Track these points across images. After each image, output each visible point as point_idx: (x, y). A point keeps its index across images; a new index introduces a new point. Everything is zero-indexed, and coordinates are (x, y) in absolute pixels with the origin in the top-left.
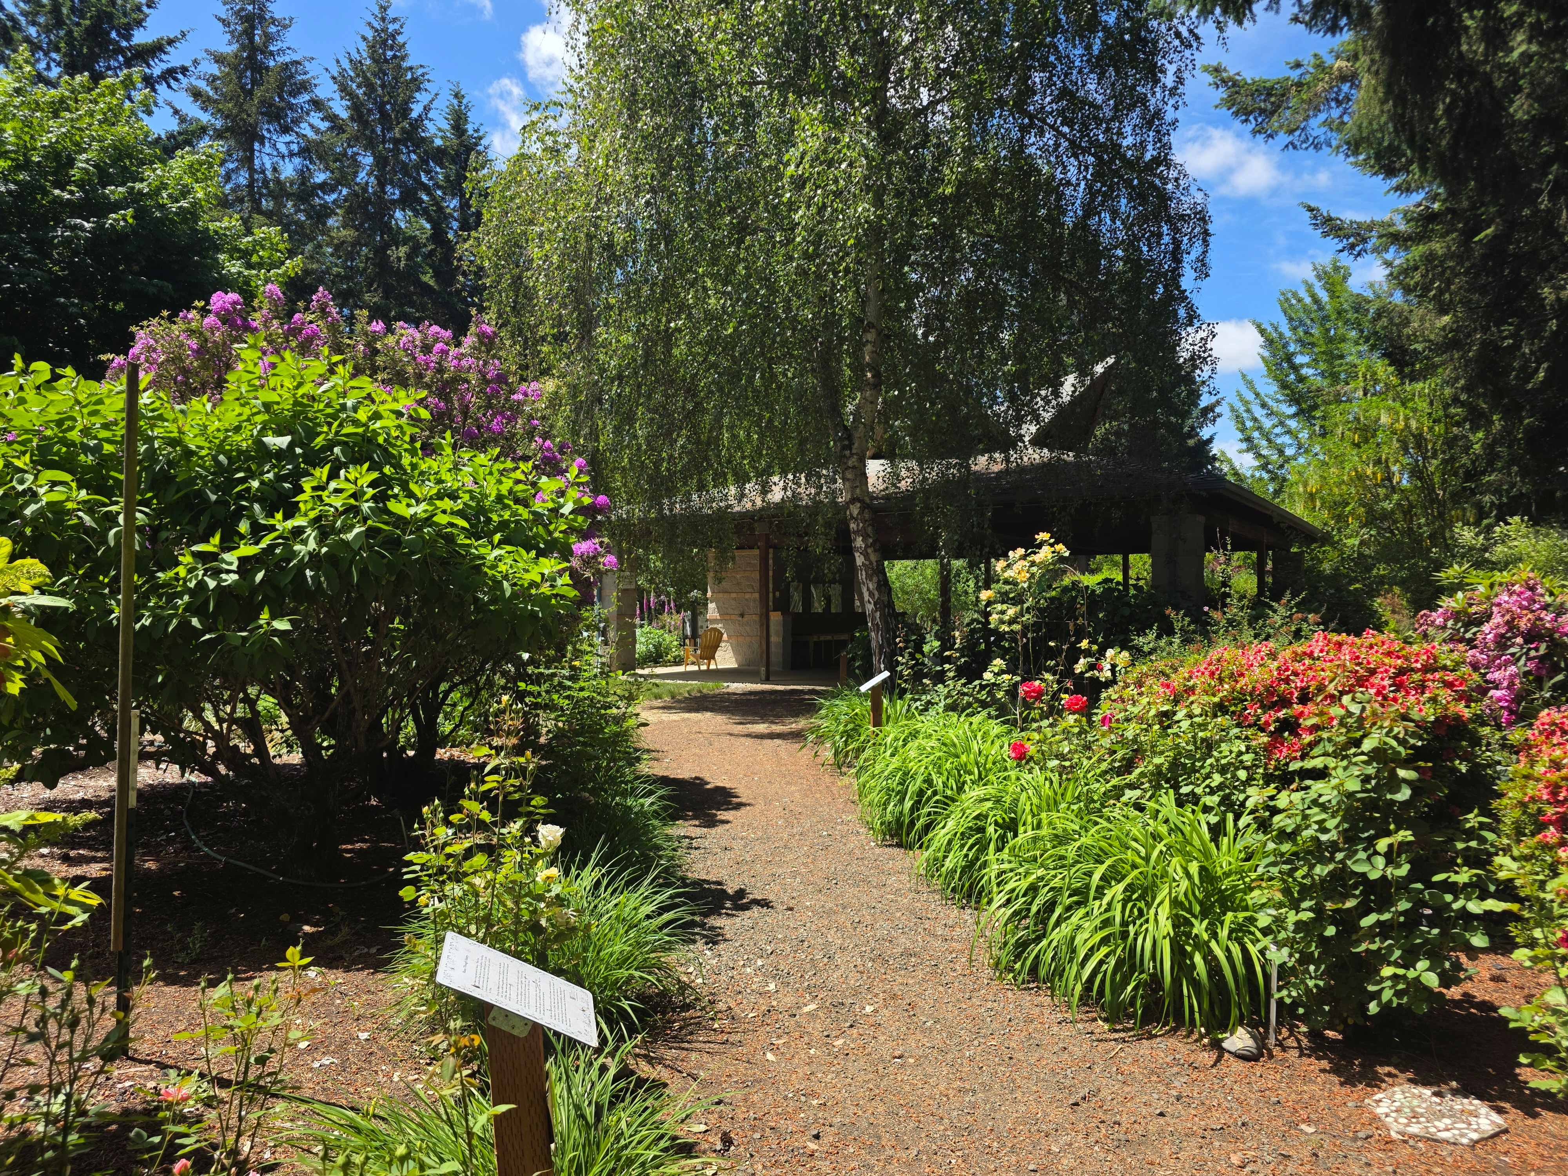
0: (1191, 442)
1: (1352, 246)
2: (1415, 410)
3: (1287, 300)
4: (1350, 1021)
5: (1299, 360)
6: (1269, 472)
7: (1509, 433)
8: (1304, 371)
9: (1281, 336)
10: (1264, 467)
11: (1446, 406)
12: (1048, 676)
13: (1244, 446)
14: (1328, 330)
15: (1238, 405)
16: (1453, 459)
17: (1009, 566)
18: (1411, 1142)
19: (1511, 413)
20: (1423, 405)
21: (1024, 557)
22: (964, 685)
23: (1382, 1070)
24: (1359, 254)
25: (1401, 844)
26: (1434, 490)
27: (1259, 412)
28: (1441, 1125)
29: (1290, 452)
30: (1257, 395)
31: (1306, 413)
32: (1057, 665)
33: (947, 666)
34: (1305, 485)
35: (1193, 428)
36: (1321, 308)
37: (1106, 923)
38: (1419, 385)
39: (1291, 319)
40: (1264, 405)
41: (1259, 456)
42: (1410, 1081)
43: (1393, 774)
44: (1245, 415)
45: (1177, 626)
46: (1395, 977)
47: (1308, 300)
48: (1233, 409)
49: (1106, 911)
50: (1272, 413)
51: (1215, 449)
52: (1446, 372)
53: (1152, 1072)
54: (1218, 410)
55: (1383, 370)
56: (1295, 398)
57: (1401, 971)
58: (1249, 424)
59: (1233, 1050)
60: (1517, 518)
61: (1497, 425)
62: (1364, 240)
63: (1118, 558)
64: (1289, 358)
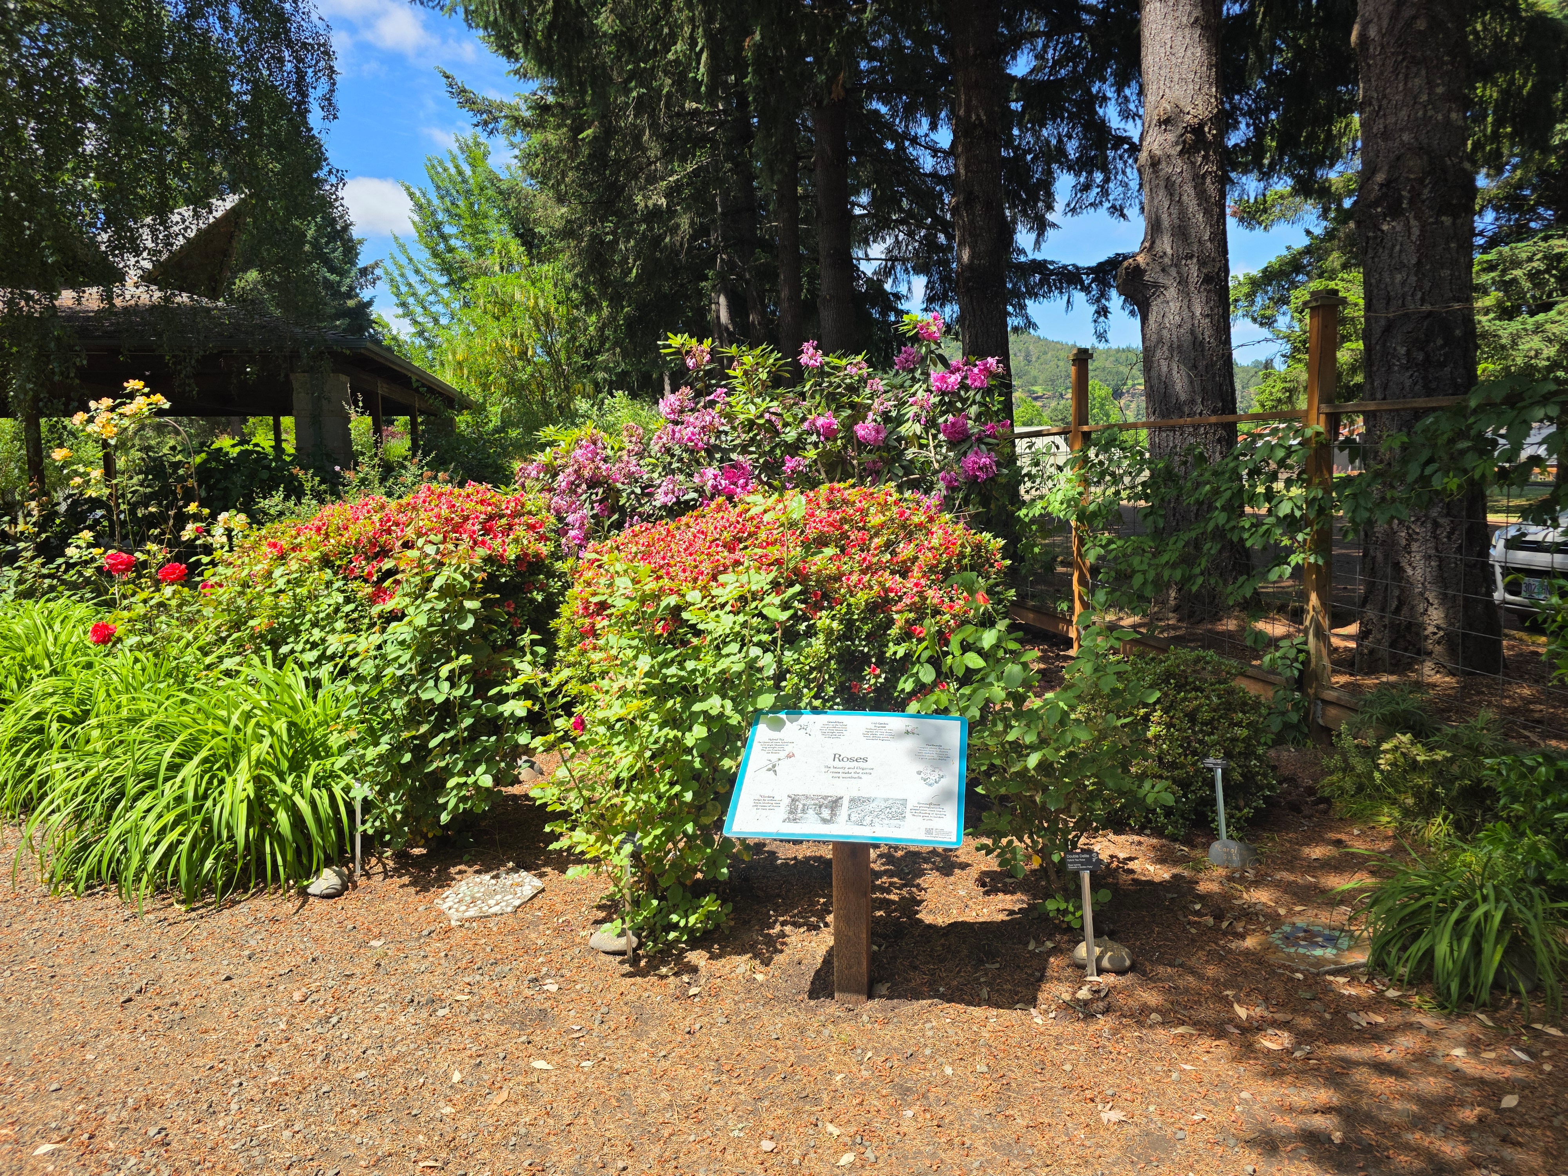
0: (351, 303)
1: (486, 123)
2: (542, 291)
3: (433, 167)
4: (430, 835)
5: (448, 229)
6: (425, 339)
7: (615, 319)
8: (453, 242)
9: (429, 202)
10: (421, 333)
11: (568, 290)
12: (152, 547)
13: (400, 311)
14: (472, 205)
15: (391, 268)
16: (574, 339)
17: (91, 420)
18: (467, 925)
19: (616, 301)
20: (549, 286)
21: (112, 409)
22: (43, 565)
23: (453, 870)
24: (491, 132)
25: (461, 667)
26: (560, 365)
27: (414, 279)
28: (492, 902)
29: (444, 321)
30: (410, 260)
31: (455, 284)
32: (163, 533)
33: (21, 545)
34: (454, 354)
35: (352, 288)
36: (465, 181)
37: (180, 800)
38: (545, 267)
39: (438, 188)
40: (417, 272)
41: (415, 322)
42: (476, 872)
43: (462, 606)
44: (399, 279)
45: (308, 486)
46: (459, 786)
47: (453, 171)
48: (387, 273)
49: (180, 787)
50: (425, 281)
51: (375, 312)
52: (565, 258)
53: (228, 939)
54: (377, 272)
55: (516, 248)
56: (447, 269)
57: (462, 780)
58: (404, 289)
59: (318, 892)
60: (620, 392)
61: (605, 312)
62: (496, 120)
63: (270, 420)
64: (438, 226)
